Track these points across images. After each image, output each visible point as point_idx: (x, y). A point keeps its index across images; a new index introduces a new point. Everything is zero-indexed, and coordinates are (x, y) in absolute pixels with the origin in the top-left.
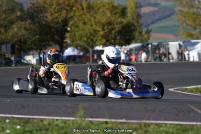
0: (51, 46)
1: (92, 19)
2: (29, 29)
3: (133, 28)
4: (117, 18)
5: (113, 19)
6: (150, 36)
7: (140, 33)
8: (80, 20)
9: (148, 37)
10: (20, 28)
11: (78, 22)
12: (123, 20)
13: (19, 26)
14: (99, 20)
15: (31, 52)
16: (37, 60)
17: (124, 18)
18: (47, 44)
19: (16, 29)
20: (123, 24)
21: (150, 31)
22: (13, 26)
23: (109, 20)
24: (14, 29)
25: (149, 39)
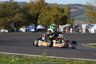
0: (32, 24)
1: (50, 13)
2: (22, 17)
3: (67, 18)
4: (60, 14)
5: (58, 14)
6: (74, 21)
7: (70, 20)
8: (44, 14)
10: (18, 16)
11: (43, 14)
12: (62, 14)
14: (52, 14)
15: (23, 27)
16: (25, 30)
17: (63, 14)
18: (30, 24)
19: (17, 17)
20: (63, 16)
21: (74, 20)
22: (16, 15)
24: (16, 16)
25: (73, 23)
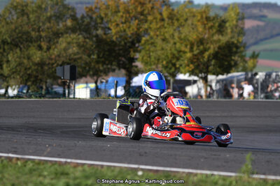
0: (114, 71)
1: (176, 35)
2: (83, 46)
3: (234, 49)
4: (213, 35)
5: (206, 36)
6: (257, 62)
7: (243, 57)
8: (157, 36)
9: (253, 63)
10: (69, 43)
11: (155, 37)
12: (220, 37)
13: (69, 40)
14: (185, 36)
17: (222, 35)
18: (108, 69)
19: (64, 45)
20: (221, 44)
21: (258, 55)
22: (61, 39)
23: (201, 37)
24: (61, 44)
25: (254, 66)
